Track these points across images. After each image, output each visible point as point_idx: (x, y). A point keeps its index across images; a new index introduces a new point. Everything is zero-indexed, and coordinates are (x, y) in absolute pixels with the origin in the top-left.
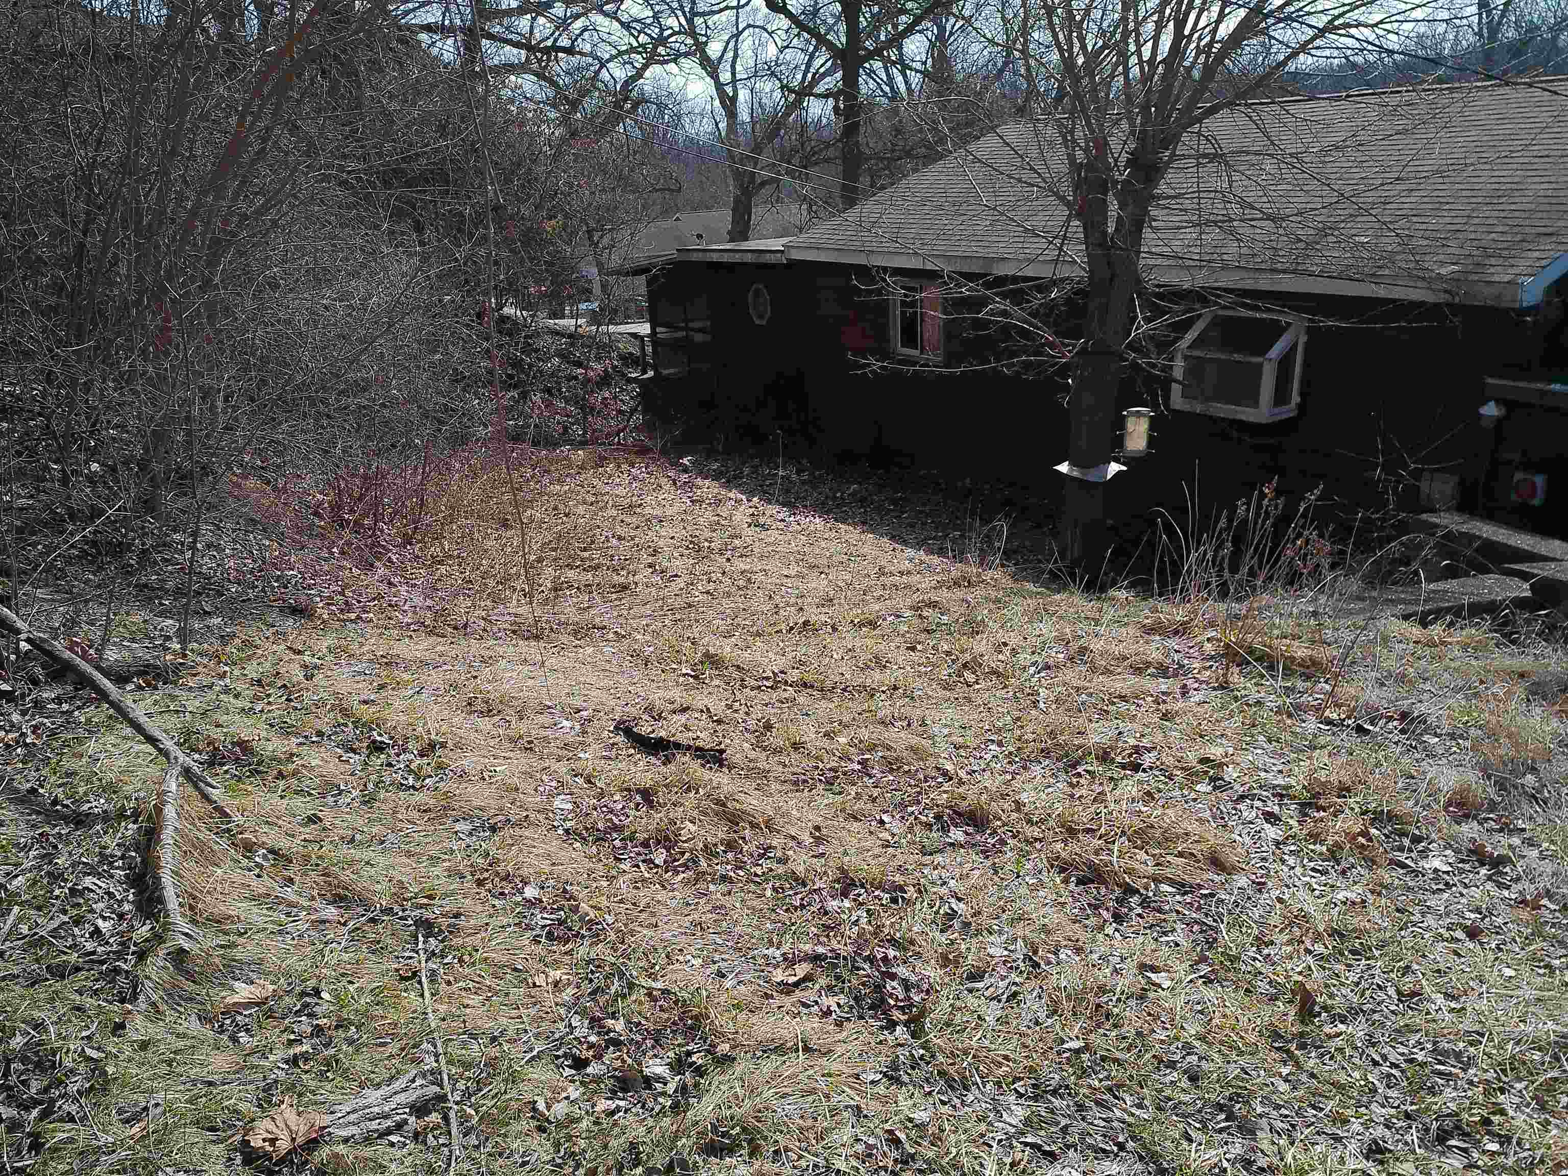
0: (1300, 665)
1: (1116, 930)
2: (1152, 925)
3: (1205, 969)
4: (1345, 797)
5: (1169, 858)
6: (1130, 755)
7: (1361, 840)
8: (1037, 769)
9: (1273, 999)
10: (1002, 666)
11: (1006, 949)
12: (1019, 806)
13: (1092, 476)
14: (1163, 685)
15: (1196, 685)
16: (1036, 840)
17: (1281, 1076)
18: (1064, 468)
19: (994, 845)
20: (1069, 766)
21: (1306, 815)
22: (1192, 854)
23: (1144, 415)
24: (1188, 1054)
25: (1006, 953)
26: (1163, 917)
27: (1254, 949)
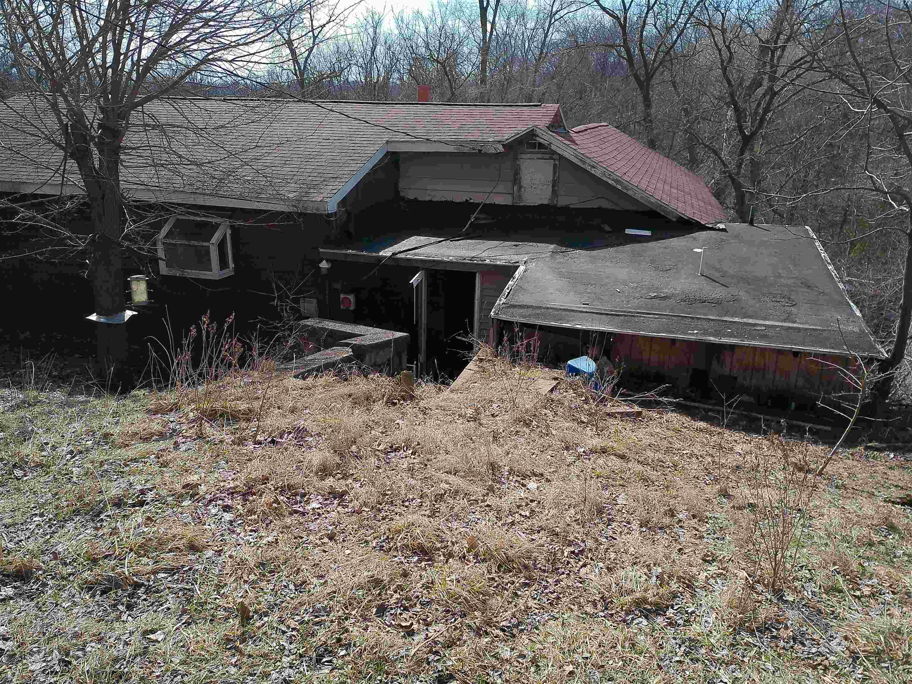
0: (243, 414)
1: (129, 615)
2: (153, 603)
3: (185, 618)
4: (266, 483)
5: (162, 556)
6: (138, 496)
7: (275, 505)
8: (70, 525)
9: (227, 619)
10: (45, 459)
11: (44, 661)
12: (55, 556)
13: (115, 320)
14: (162, 445)
15: (184, 440)
16: (70, 575)
17: (232, 665)
18: (93, 317)
19: (37, 589)
20: (95, 516)
21: (246, 500)
22: (178, 548)
23: (141, 279)
24: (175, 676)
25: (45, 664)
26: (159, 595)
27: (215, 593)
